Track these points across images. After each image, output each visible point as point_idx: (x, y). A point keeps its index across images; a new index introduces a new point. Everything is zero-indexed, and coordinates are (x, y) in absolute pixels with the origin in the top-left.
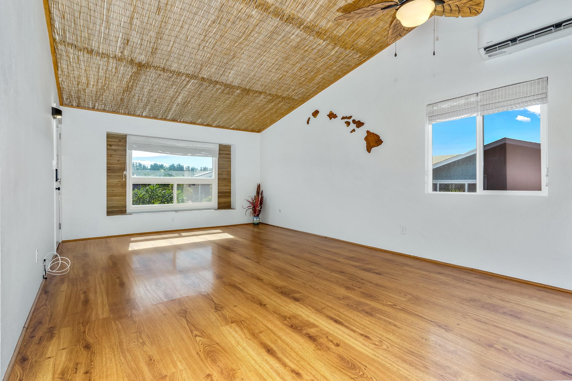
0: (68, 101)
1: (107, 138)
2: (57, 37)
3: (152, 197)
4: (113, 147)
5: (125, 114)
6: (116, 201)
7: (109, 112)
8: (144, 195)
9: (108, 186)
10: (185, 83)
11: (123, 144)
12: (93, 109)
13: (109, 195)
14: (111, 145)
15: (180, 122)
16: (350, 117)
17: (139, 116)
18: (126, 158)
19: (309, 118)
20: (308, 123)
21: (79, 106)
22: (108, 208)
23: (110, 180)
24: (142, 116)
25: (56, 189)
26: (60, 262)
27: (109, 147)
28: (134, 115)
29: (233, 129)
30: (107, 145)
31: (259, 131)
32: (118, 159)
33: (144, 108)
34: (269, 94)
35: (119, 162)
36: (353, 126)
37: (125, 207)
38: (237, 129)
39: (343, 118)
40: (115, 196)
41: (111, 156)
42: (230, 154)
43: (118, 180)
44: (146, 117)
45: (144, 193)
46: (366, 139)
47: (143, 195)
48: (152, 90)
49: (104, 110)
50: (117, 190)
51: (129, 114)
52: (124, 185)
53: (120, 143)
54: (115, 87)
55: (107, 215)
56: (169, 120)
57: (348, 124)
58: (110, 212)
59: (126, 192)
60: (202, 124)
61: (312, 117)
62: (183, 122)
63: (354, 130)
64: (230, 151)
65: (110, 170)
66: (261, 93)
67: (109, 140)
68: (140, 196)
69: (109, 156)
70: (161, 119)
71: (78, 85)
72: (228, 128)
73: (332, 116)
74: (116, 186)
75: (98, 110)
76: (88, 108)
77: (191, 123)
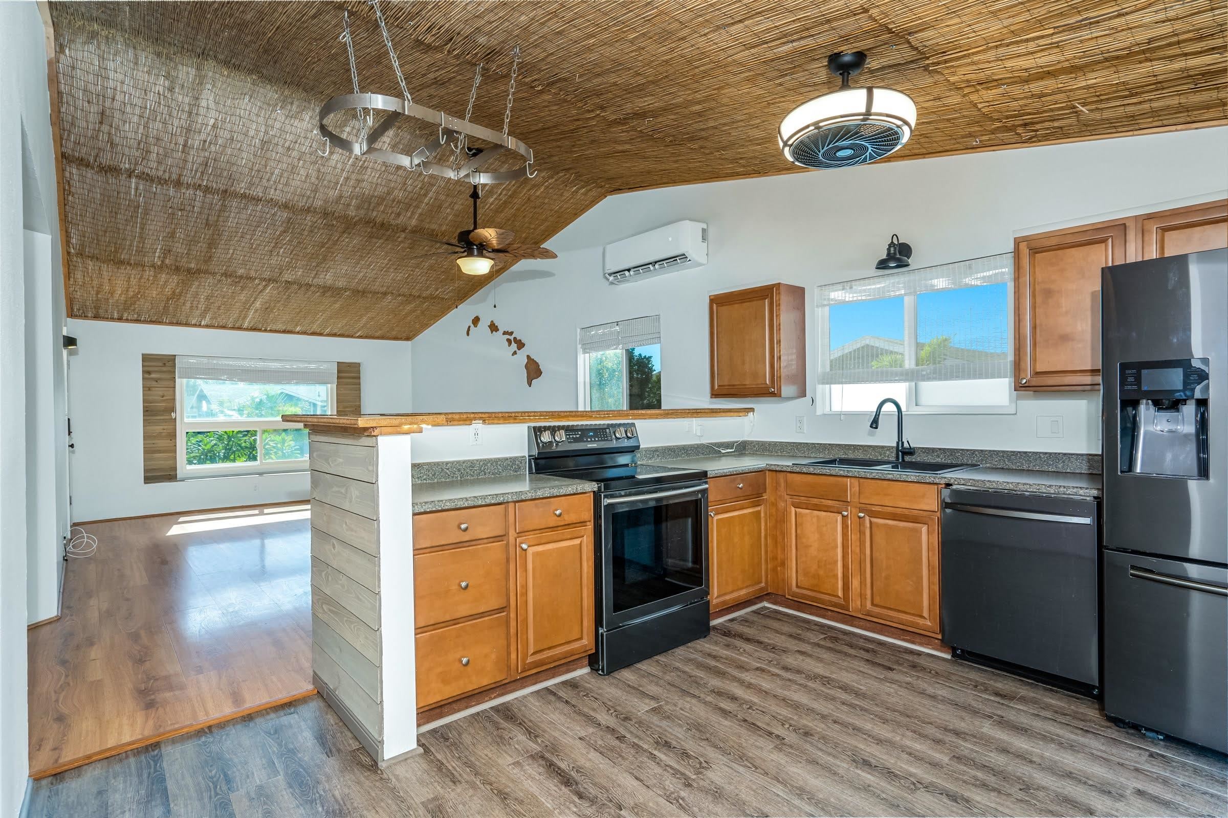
0: (81, 311)
1: (143, 361)
2: (72, 251)
3: (230, 449)
4: (153, 376)
5: (171, 324)
6: (161, 460)
7: (145, 322)
8: (215, 444)
9: (146, 437)
10: (260, 287)
11: (169, 369)
12: (120, 319)
13: (148, 451)
14: (149, 373)
15: (266, 331)
16: (511, 333)
17: (195, 325)
18: (174, 391)
19: (469, 327)
20: (468, 334)
21: (96, 317)
22: (146, 471)
23: (148, 428)
24: (200, 326)
25: (69, 446)
26: (86, 540)
27: (147, 376)
28: (187, 324)
29: (360, 337)
30: (144, 372)
31: (408, 339)
32: (161, 393)
33: (203, 316)
34: (399, 295)
35: (164, 398)
36: (514, 346)
37: (175, 469)
38: (367, 337)
39: (505, 333)
40: (159, 452)
41: (149, 390)
42: (359, 378)
43: (162, 427)
44: (207, 326)
45: (214, 442)
46: (526, 367)
47: (213, 446)
48: (212, 297)
49: (137, 321)
50: (163, 443)
51: (178, 324)
52: (173, 436)
53: (164, 369)
54: (154, 296)
55: (145, 483)
56: (247, 329)
57: (509, 341)
58: (150, 478)
59: (175, 446)
60: (304, 333)
61: (472, 326)
62: (271, 331)
63: (515, 353)
64: (359, 372)
65: (148, 412)
66: (385, 294)
67: (146, 364)
68: (206, 448)
69: (147, 389)
70: (233, 328)
71: (97, 294)
72: (352, 337)
73: (493, 328)
74: (159, 436)
75: (127, 320)
76: (112, 319)
77: (284, 332)
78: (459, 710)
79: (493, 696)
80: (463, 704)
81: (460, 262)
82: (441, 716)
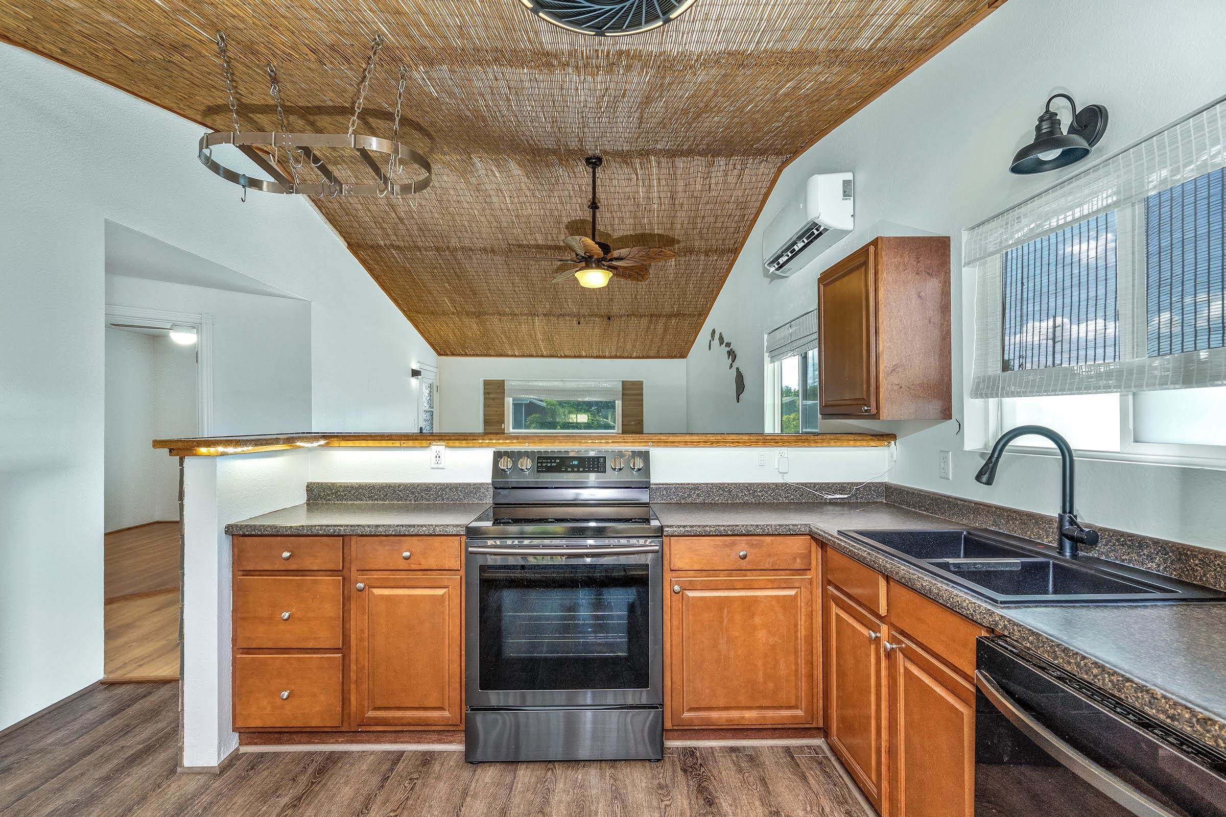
0: (443, 351)
4: (491, 396)
5: (497, 356)
7: (482, 355)
10: (530, 321)
11: (501, 390)
12: (466, 355)
14: (489, 393)
15: (561, 356)
17: (513, 356)
18: (504, 407)
19: (710, 341)
20: (710, 348)
21: (453, 354)
24: (516, 356)
27: (487, 396)
28: (508, 356)
29: (638, 357)
31: (682, 356)
32: (496, 409)
35: (497, 413)
36: (731, 358)
39: (727, 345)
46: (736, 380)
49: (477, 355)
51: (502, 355)
53: (498, 390)
54: (471, 335)
56: (548, 356)
57: (728, 353)
60: (591, 357)
61: (712, 339)
63: (731, 365)
64: (642, 389)
66: (628, 316)
70: (538, 356)
71: (441, 338)
72: (631, 358)
73: (721, 340)
75: (471, 355)
76: (462, 355)
77: (576, 357)
78: (300, 743)
79: (340, 740)
80: (304, 738)
81: (578, 275)
82: (279, 742)
